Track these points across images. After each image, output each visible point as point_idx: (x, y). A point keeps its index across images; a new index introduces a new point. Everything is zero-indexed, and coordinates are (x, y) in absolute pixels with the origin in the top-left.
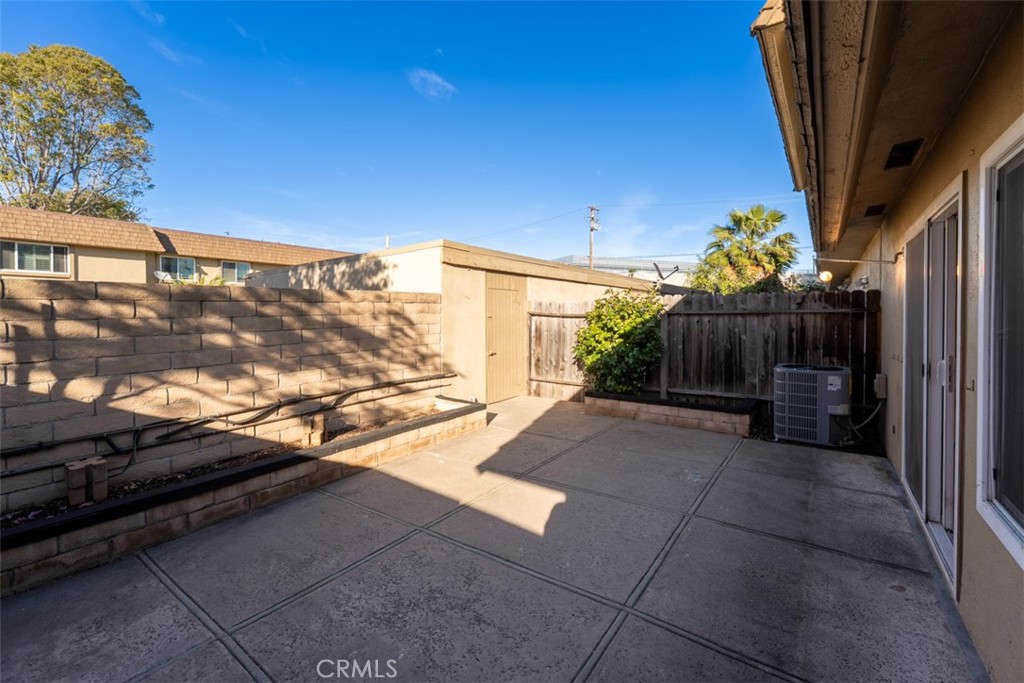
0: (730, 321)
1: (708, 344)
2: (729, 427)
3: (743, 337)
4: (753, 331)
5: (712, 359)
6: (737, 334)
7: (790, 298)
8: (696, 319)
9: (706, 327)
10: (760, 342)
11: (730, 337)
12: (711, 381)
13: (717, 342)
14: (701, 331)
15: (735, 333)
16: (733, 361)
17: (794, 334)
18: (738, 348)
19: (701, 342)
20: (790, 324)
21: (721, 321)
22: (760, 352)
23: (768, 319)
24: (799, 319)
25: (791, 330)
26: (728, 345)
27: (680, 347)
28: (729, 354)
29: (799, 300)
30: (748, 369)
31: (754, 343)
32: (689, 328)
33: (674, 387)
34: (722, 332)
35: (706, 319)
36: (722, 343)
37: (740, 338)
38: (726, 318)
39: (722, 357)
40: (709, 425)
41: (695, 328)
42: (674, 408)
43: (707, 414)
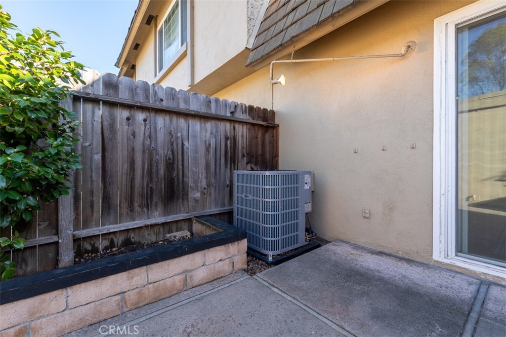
0: (171, 121)
1: (144, 152)
2: (225, 267)
3: (186, 143)
4: (195, 137)
5: (150, 173)
6: (180, 141)
7: (226, 105)
8: (125, 113)
9: (141, 130)
10: (202, 150)
11: (172, 145)
12: (147, 205)
13: (156, 149)
14: (134, 135)
15: (177, 138)
16: (175, 174)
17: (229, 142)
18: (180, 157)
19: (133, 149)
20: (226, 132)
21: (161, 121)
22: (202, 162)
23: (209, 125)
24: (232, 127)
25: (227, 138)
26: (170, 152)
27: (98, 157)
28: (170, 165)
29: (232, 110)
30: (191, 183)
31: (196, 152)
32: (112, 126)
33: (86, 225)
34: (161, 136)
35: (140, 116)
36: (162, 151)
37: (183, 144)
38: (167, 118)
39: (162, 172)
40: (200, 275)
41: (122, 128)
42: (133, 272)
43: (197, 258)
